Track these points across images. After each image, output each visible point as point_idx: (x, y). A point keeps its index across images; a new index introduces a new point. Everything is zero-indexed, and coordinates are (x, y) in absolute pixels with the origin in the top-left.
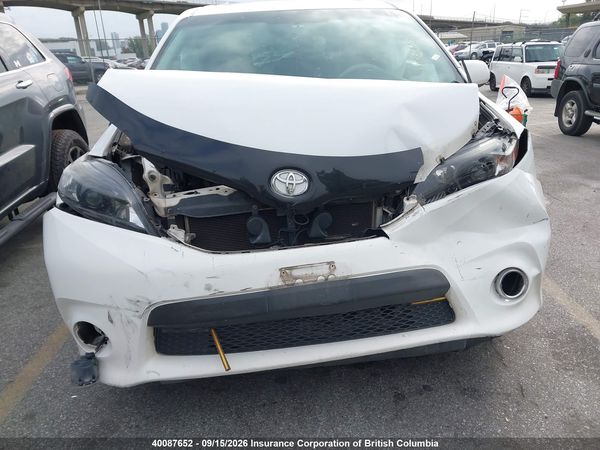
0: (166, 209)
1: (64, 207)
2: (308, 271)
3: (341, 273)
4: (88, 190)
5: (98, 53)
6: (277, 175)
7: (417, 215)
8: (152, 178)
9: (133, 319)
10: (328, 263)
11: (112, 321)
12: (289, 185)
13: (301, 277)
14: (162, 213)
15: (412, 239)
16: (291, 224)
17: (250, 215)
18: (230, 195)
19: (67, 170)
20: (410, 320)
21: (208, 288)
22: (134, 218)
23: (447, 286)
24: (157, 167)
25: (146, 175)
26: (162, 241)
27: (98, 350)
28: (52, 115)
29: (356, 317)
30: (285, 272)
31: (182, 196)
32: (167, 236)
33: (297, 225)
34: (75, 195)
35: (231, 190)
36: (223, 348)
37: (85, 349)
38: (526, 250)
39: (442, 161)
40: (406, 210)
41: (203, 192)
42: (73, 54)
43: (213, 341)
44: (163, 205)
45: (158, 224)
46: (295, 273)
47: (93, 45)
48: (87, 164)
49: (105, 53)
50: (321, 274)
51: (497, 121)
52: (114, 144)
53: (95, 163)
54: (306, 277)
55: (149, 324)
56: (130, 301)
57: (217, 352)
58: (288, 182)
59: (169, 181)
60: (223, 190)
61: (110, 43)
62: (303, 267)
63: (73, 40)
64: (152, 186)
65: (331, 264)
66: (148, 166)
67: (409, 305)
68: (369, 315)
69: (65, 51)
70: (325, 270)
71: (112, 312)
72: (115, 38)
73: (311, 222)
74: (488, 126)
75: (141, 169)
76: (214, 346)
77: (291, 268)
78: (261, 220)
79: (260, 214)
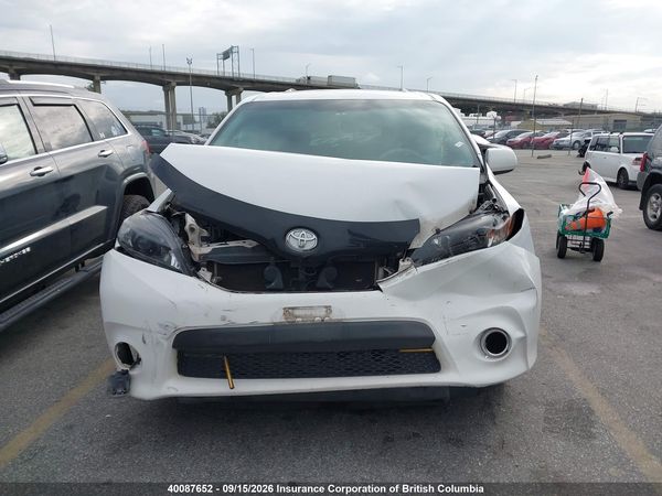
0: (200, 255)
1: (120, 250)
2: (308, 312)
3: (335, 316)
4: (140, 237)
5: (183, 127)
6: (292, 233)
7: (410, 274)
8: (192, 230)
9: (162, 341)
10: (326, 307)
11: (144, 342)
12: (302, 241)
13: (300, 317)
14: (196, 259)
15: (403, 294)
16: (302, 275)
17: (268, 264)
18: (253, 248)
19: (126, 221)
20: (397, 365)
21: (224, 319)
22: (174, 262)
23: (433, 339)
24: (197, 222)
25: (187, 228)
26: (193, 280)
27: (131, 368)
28: (126, 181)
29: (348, 357)
30: (287, 310)
31: (215, 246)
32: (198, 277)
33: (307, 277)
34: (130, 242)
35: (255, 244)
36: (232, 374)
37: (121, 367)
38: (511, 314)
39: (438, 231)
40: (400, 269)
41: (232, 244)
42: (158, 127)
43: (224, 367)
44: (199, 252)
45: (191, 267)
46: (297, 312)
47: (180, 119)
48: (143, 217)
49: (190, 127)
50: (319, 315)
51: (495, 200)
52: (168, 203)
53: (150, 216)
54: (306, 316)
55: (174, 346)
56: (161, 325)
57: (226, 377)
58: (300, 238)
59: (205, 233)
60: (249, 244)
61: (197, 118)
62: (304, 308)
63: (160, 113)
64: (191, 237)
65: (328, 308)
66: (190, 220)
67: (397, 351)
68: (360, 356)
69: (151, 124)
70: (323, 312)
71: (146, 334)
72: (202, 113)
73: (318, 273)
74: (486, 204)
75: (183, 222)
76: (225, 372)
77: (293, 308)
78: (276, 269)
79: (277, 264)
